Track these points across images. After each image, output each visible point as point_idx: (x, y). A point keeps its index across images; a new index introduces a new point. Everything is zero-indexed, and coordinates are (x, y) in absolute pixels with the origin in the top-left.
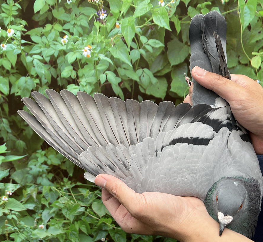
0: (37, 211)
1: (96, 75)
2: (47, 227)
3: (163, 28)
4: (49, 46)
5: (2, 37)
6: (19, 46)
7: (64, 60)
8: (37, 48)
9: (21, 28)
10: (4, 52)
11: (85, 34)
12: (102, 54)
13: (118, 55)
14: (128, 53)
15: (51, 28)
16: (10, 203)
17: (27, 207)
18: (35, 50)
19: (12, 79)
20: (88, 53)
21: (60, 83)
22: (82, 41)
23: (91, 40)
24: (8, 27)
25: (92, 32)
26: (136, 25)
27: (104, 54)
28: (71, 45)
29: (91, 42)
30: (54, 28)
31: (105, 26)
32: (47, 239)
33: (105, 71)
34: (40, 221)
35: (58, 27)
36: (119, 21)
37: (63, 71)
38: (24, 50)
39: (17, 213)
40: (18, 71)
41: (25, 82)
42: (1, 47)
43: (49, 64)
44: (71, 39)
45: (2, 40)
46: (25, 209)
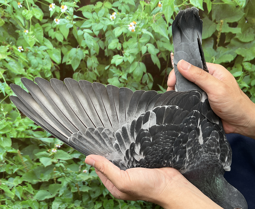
0: (82, 159)
1: (138, 47)
2: (90, 171)
4: (99, 21)
5: (56, 12)
6: (71, 21)
7: (112, 34)
9: (74, 4)
10: (57, 26)
11: (131, 11)
12: (145, 29)
13: (158, 30)
14: (167, 28)
15: (102, 5)
16: (58, 154)
17: (73, 156)
18: (86, 24)
19: (64, 50)
20: (132, 28)
21: (107, 54)
22: (128, 17)
23: (136, 16)
24: (62, 4)
25: (138, 10)
26: (175, 5)
27: (146, 29)
28: (118, 21)
29: (136, 18)
30: (104, 6)
31: (149, 5)
32: (89, 181)
33: (146, 43)
34: (84, 167)
35: (108, 5)
36: (161, 1)
37: (110, 43)
38: (76, 24)
39: (64, 162)
40: (70, 43)
41: (75, 53)
42: (55, 22)
43: (98, 37)
44: (119, 15)
45: (56, 15)
46: (71, 158)
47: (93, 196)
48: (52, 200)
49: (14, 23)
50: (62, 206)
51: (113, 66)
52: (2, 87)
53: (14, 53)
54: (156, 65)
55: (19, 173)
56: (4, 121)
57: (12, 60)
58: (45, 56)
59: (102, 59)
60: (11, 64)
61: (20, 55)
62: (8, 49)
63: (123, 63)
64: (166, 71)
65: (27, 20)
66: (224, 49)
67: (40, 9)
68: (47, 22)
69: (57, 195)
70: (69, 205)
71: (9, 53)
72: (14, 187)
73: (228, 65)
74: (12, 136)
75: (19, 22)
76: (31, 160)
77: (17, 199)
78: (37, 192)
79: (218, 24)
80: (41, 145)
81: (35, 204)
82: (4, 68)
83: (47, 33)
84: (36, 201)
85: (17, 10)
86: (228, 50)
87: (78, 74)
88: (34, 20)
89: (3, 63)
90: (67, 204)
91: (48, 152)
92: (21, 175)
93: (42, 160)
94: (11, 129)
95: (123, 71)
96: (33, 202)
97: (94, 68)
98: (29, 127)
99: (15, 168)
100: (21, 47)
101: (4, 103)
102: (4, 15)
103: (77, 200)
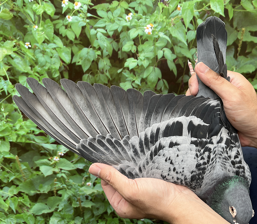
0: (86, 170)
1: (154, 51)
2: (94, 184)
3: (218, 13)
4: (114, 21)
5: (69, 9)
6: (84, 19)
7: (127, 35)
8: (102, 22)
9: (88, 2)
10: (69, 23)
11: (149, 13)
12: (162, 32)
13: (176, 34)
14: (185, 33)
15: (118, 5)
16: (60, 162)
17: (77, 166)
18: (100, 24)
19: (75, 49)
20: (149, 31)
21: (120, 56)
22: (145, 19)
23: (153, 19)
24: (76, 0)
25: (156, 12)
26: (195, 9)
27: (164, 32)
28: (134, 22)
29: (153, 21)
30: (120, 5)
31: (168, 7)
32: (92, 195)
33: (163, 47)
34: (88, 179)
35: (124, 5)
36: (181, 4)
37: (124, 45)
38: (89, 23)
39: (67, 172)
40: (81, 42)
41: (87, 53)
42: (67, 19)
43: (112, 38)
44: (135, 16)
45: (68, 11)
46: (75, 168)
47: (96, 213)
48: (50, 215)
49: (23, 17)
50: (60, 223)
51: (127, 69)
52: (5, 85)
53: (20, 49)
54: (172, 72)
55: (15, 182)
56: (3, 122)
57: (18, 56)
58: (54, 54)
59: (115, 62)
60: (16, 61)
61: (27, 51)
62: (15, 44)
63: (138, 67)
64: (182, 78)
65: (37, 15)
66: (245, 58)
67: (51, 4)
68: (58, 19)
69: (56, 210)
70: (68, 222)
71: (16, 49)
72: (8, 198)
73: (249, 76)
74: (11, 139)
75: (29, 16)
76: (30, 167)
77: (11, 212)
78: (35, 205)
79: (240, 32)
80: (42, 152)
81: (30, 219)
82: (8, 64)
83: (58, 30)
84: (32, 215)
85: (27, 4)
86: (249, 60)
87: (88, 76)
88: (45, 16)
89: (8, 59)
90: (66, 220)
91: (49, 160)
92: (18, 184)
93: (43, 169)
94: (10, 132)
95: (137, 75)
96: (29, 216)
97: (106, 71)
98: (30, 131)
99: (11, 176)
100: (29, 43)
101: (6, 103)
102: (13, 8)
103: (78, 217)
